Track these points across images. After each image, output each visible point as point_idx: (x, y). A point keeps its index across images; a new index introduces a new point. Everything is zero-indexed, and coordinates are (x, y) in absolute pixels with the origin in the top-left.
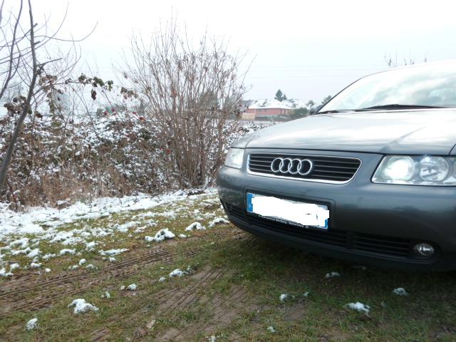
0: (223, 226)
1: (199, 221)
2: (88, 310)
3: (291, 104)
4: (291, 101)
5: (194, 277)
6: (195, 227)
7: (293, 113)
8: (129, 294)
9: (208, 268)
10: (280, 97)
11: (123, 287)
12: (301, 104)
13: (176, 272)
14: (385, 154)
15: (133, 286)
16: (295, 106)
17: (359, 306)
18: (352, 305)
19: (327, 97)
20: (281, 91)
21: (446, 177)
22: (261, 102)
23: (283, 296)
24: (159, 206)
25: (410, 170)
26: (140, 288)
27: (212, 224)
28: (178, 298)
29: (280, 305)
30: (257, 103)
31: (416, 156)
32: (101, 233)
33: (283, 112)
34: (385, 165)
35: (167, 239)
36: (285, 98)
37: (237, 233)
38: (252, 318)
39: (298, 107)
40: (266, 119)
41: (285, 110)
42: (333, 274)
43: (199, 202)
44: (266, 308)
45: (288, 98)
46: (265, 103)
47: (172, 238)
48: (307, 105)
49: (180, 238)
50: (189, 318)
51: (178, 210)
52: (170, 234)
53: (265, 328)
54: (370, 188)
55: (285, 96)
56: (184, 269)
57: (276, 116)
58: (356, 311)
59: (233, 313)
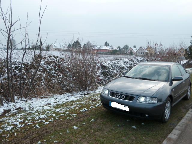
0: (99, 107)
1: (92, 105)
2: (77, 129)
3: (111, 48)
4: (111, 46)
5: (97, 121)
6: (92, 107)
7: (112, 52)
8: (84, 125)
9: (100, 119)
10: (106, 44)
11: (82, 124)
12: (115, 48)
13: (93, 120)
14: (140, 96)
15: (84, 123)
16: (112, 48)
17: (134, 127)
18: (133, 127)
19: (125, 45)
20: (107, 42)
21: (151, 101)
22: (99, 47)
23: (118, 125)
24: (78, 100)
25: (144, 99)
26: (86, 124)
27: (96, 106)
28: (95, 126)
29: (118, 127)
30: (97, 47)
31: (146, 97)
32: (67, 109)
33: (108, 51)
34: (140, 98)
35: (86, 111)
36: (109, 45)
37: (103, 109)
38: (113, 130)
39: (114, 49)
40: (101, 54)
41: (108, 50)
42: (129, 120)
43: (90, 98)
44: (115, 128)
45: (110, 45)
46: (100, 47)
47: (87, 111)
48: (118, 48)
49: (89, 111)
50: (100, 130)
51: (85, 101)
52: (86, 110)
53: (116, 131)
54: (137, 103)
55: (108, 44)
56: (94, 119)
57: (105, 52)
58: (133, 128)
59: (108, 129)
